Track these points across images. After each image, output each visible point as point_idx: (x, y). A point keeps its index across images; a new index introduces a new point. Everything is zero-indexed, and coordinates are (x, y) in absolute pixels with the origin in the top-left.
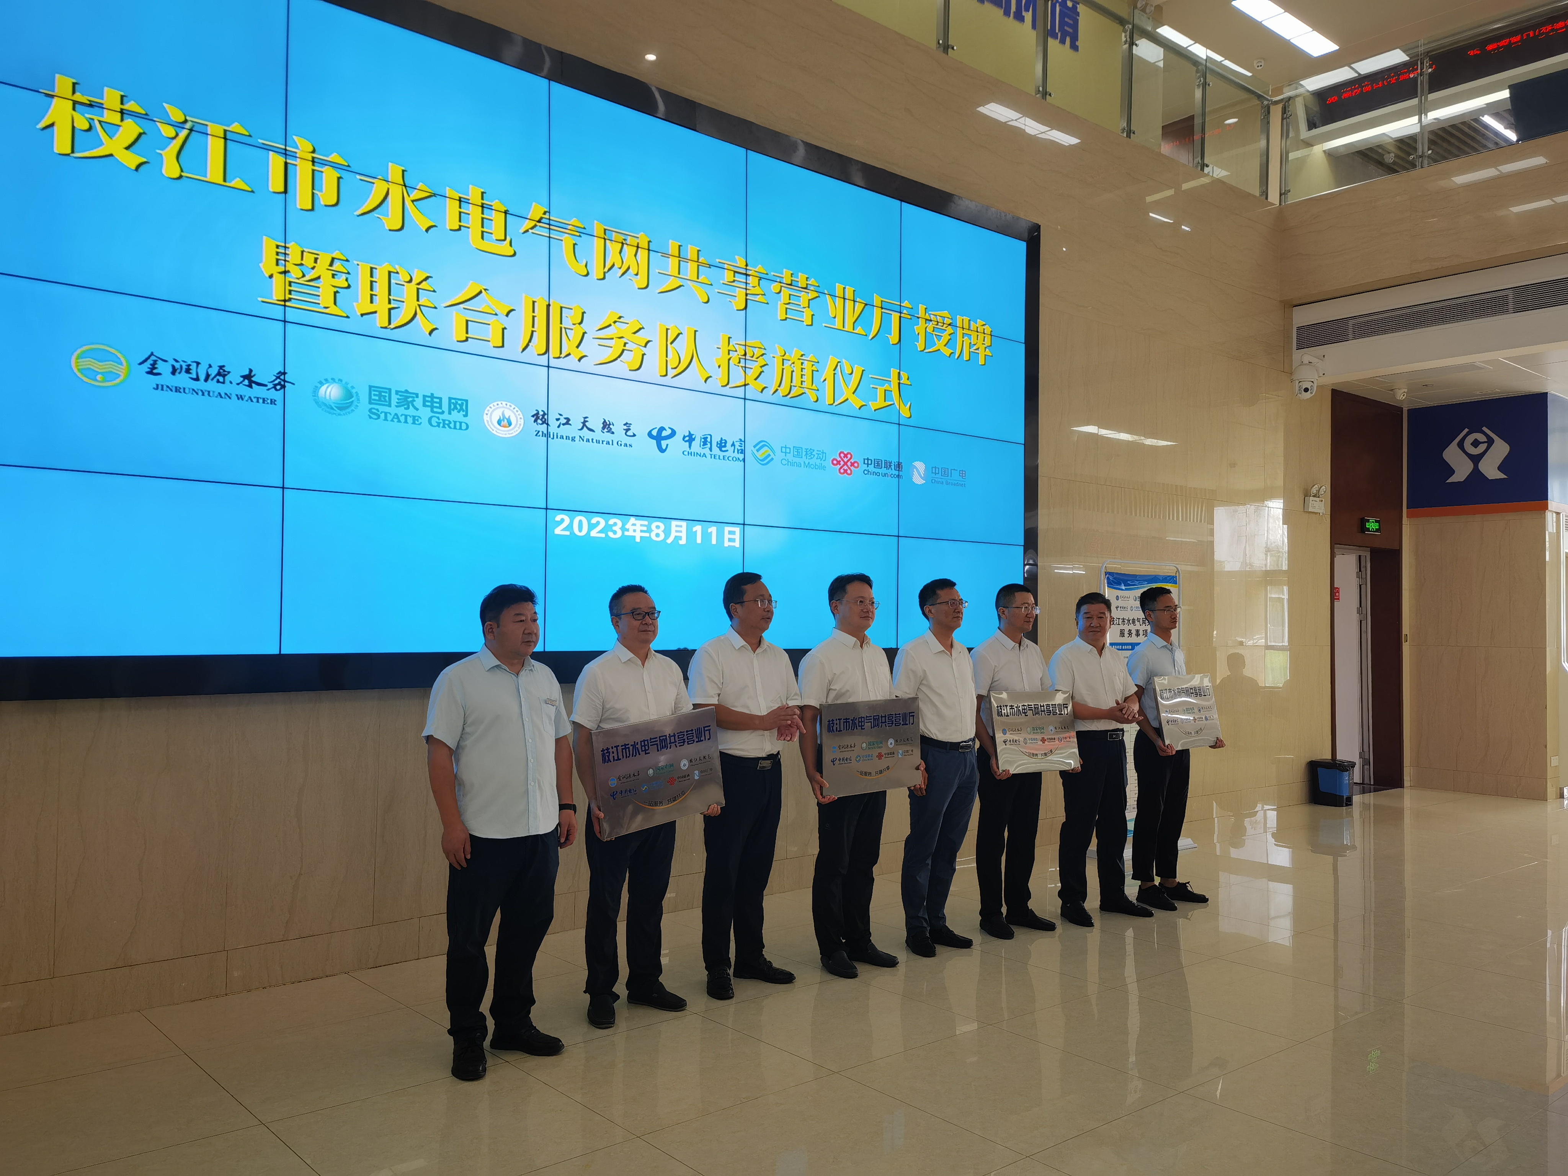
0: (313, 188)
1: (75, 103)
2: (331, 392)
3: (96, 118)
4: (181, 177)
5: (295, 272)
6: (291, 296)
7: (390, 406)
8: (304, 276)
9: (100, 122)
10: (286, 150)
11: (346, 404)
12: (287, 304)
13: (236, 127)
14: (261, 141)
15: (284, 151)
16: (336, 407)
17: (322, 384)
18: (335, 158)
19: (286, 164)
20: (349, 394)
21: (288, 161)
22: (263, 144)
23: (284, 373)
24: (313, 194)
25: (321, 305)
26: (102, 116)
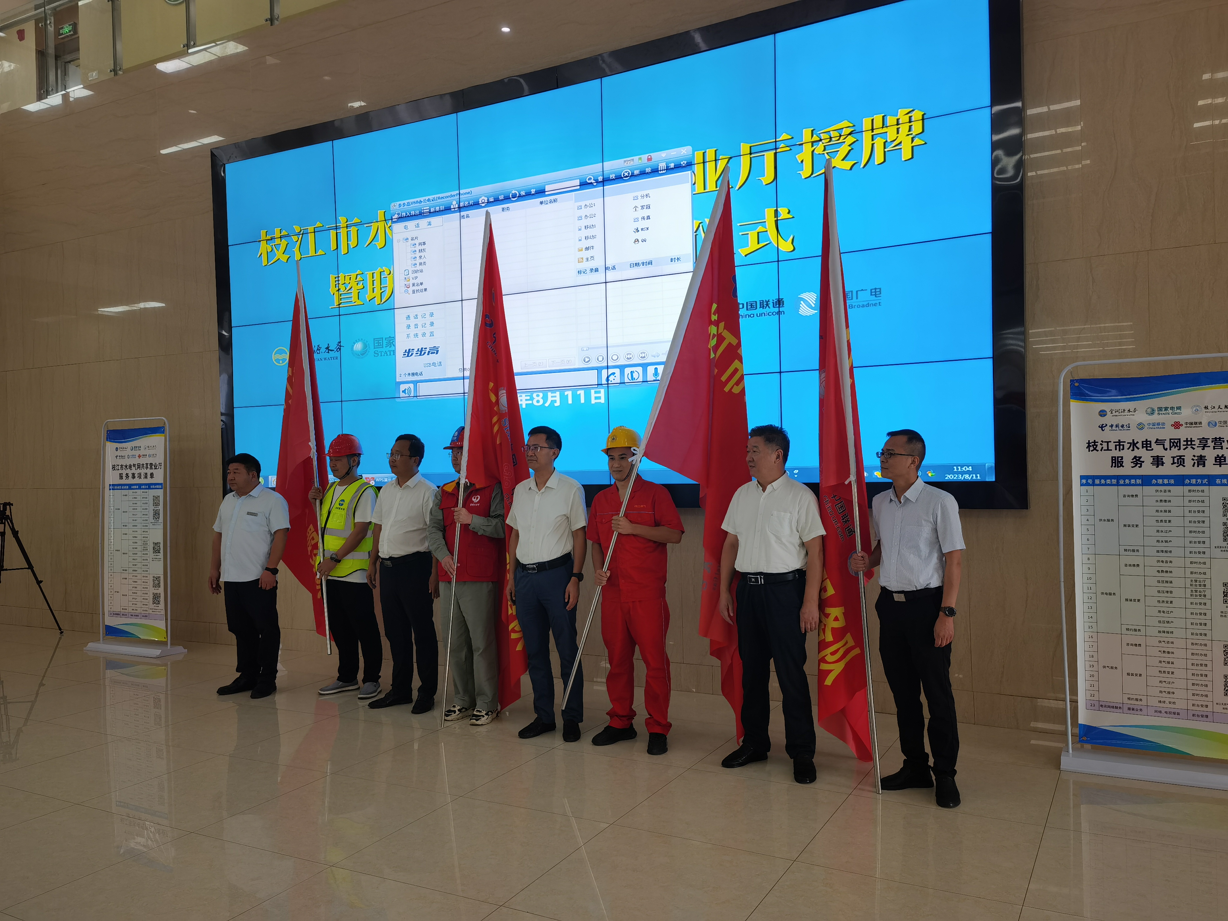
0: (348, 241)
1: (267, 240)
2: (358, 346)
3: (273, 244)
4: (301, 258)
5: (342, 288)
6: (341, 302)
7: (383, 347)
8: (346, 289)
9: (274, 245)
10: (336, 226)
11: (364, 353)
12: (340, 306)
13: (319, 224)
14: (327, 227)
15: (335, 227)
16: (361, 354)
17: (355, 344)
18: (356, 220)
19: (337, 233)
20: (365, 346)
21: (337, 232)
22: (328, 227)
23: (340, 342)
24: (348, 244)
25: (353, 302)
26: (275, 243)
